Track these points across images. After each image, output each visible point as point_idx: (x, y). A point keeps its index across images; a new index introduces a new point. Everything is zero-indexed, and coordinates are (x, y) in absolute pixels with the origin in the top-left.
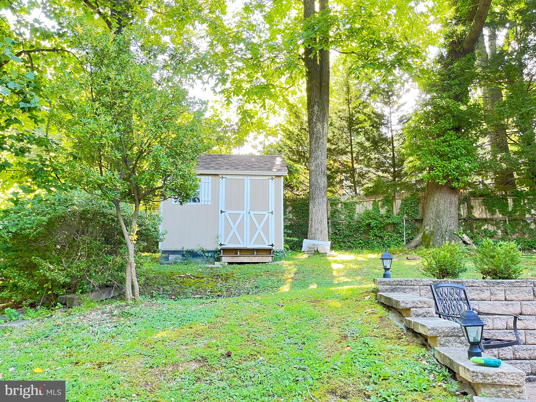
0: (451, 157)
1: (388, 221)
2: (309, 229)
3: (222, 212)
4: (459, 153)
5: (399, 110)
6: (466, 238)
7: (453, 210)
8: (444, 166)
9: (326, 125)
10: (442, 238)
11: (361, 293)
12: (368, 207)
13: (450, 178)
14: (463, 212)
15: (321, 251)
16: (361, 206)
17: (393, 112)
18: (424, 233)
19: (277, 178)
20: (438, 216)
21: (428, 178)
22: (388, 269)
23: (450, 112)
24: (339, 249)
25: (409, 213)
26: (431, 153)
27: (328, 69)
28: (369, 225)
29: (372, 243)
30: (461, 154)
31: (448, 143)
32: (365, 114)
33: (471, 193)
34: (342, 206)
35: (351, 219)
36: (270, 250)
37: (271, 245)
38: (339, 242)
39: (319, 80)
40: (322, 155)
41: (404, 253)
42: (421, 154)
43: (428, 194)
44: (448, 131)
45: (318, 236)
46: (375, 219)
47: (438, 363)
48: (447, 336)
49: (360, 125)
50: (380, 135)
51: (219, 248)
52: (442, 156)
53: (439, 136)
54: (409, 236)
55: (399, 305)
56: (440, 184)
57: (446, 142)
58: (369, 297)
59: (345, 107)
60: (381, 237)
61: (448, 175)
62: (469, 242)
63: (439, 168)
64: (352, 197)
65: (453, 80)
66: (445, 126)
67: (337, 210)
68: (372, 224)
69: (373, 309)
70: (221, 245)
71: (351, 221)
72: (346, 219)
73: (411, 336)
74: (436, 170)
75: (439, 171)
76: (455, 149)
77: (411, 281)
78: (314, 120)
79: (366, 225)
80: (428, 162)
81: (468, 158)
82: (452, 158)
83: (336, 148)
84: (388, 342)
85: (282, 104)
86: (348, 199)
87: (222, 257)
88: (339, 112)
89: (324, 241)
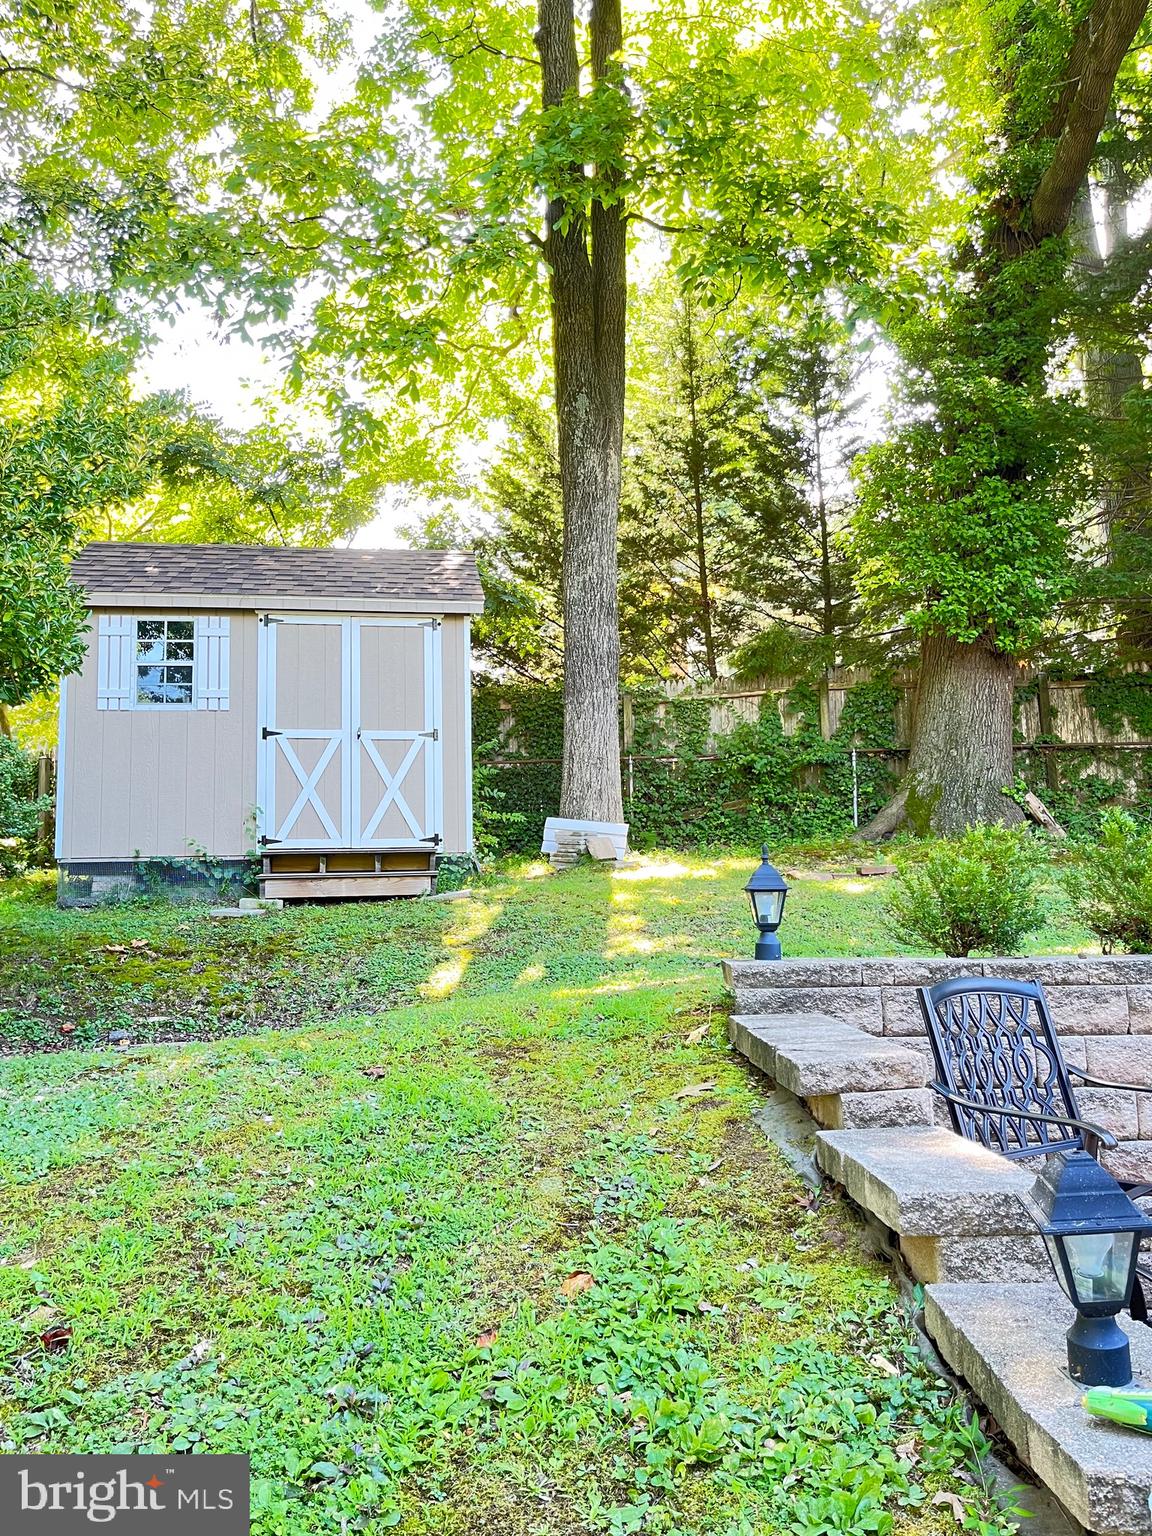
0: (993, 556)
1: (806, 757)
2: (564, 786)
3: (266, 734)
4: (1017, 545)
5: (843, 422)
6: (1035, 804)
7: (999, 721)
8: (974, 584)
9: (613, 456)
10: (965, 806)
11: (681, 1014)
12: (746, 715)
13: (990, 621)
14: (1028, 728)
15: (598, 852)
16: (724, 711)
17: (824, 428)
18: (913, 790)
19: (451, 624)
20: (953, 740)
21: (924, 623)
22: (773, 927)
23: (992, 418)
24: (658, 844)
25: (868, 733)
26: (935, 546)
27: (619, 281)
28: (748, 769)
29: (756, 824)
30: (1025, 548)
31: (984, 516)
32: (742, 433)
33: (1049, 670)
34: (667, 713)
35: (696, 753)
36: (427, 855)
37: (430, 840)
38: (657, 824)
39: (590, 313)
40: (601, 553)
41: (852, 855)
42: (905, 547)
43: (924, 673)
44: (986, 478)
45: (590, 806)
46: (766, 751)
47: (937, 1368)
48: (979, 1234)
49: (726, 468)
50: (787, 495)
51: (259, 850)
52: (967, 555)
53: (957, 493)
54: (868, 801)
55: (796, 1080)
56: (961, 640)
57: (977, 510)
58: (702, 1029)
59: (682, 411)
60: (783, 807)
61: (985, 614)
62: (1042, 817)
63: (957, 591)
64: (699, 686)
65: (1001, 320)
66: (975, 462)
67: (654, 725)
68: (758, 766)
69: (708, 1085)
70: (265, 841)
71: (694, 758)
72: (682, 751)
73: (836, 1216)
74: (950, 599)
75: (958, 600)
76: (1006, 533)
77: (854, 971)
78: (577, 442)
79: (739, 770)
80: (926, 572)
81: (1042, 561)
82: (997, 561)
83: (653, 536)
84: (743, 1244)
85: (492, 401)
86: (686, 692)
87: (263, 881)
88: (664, 423)
89: (608, 820)
